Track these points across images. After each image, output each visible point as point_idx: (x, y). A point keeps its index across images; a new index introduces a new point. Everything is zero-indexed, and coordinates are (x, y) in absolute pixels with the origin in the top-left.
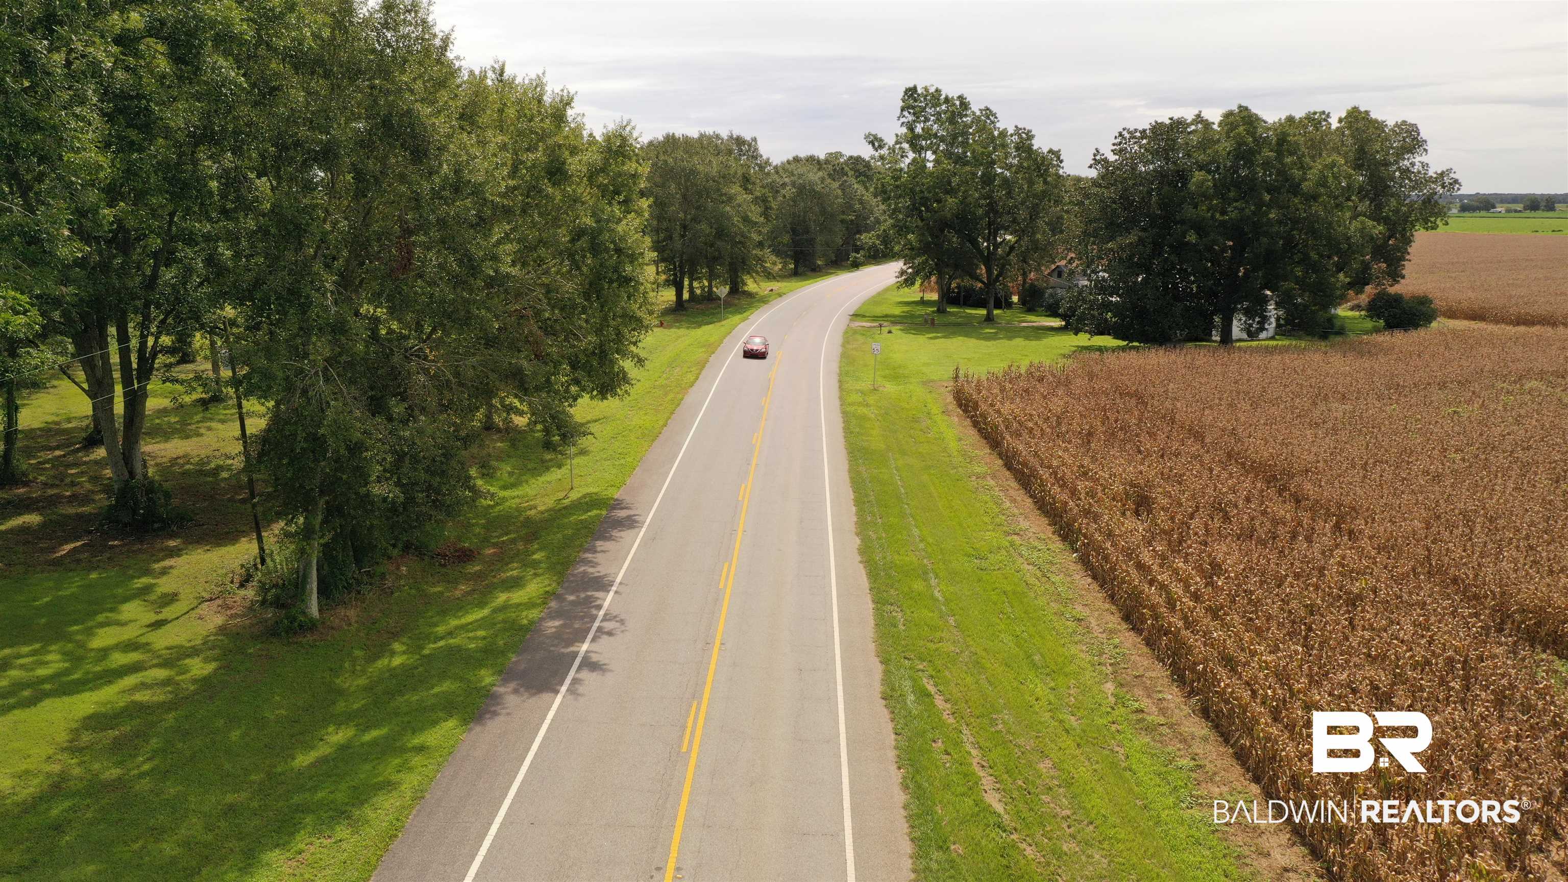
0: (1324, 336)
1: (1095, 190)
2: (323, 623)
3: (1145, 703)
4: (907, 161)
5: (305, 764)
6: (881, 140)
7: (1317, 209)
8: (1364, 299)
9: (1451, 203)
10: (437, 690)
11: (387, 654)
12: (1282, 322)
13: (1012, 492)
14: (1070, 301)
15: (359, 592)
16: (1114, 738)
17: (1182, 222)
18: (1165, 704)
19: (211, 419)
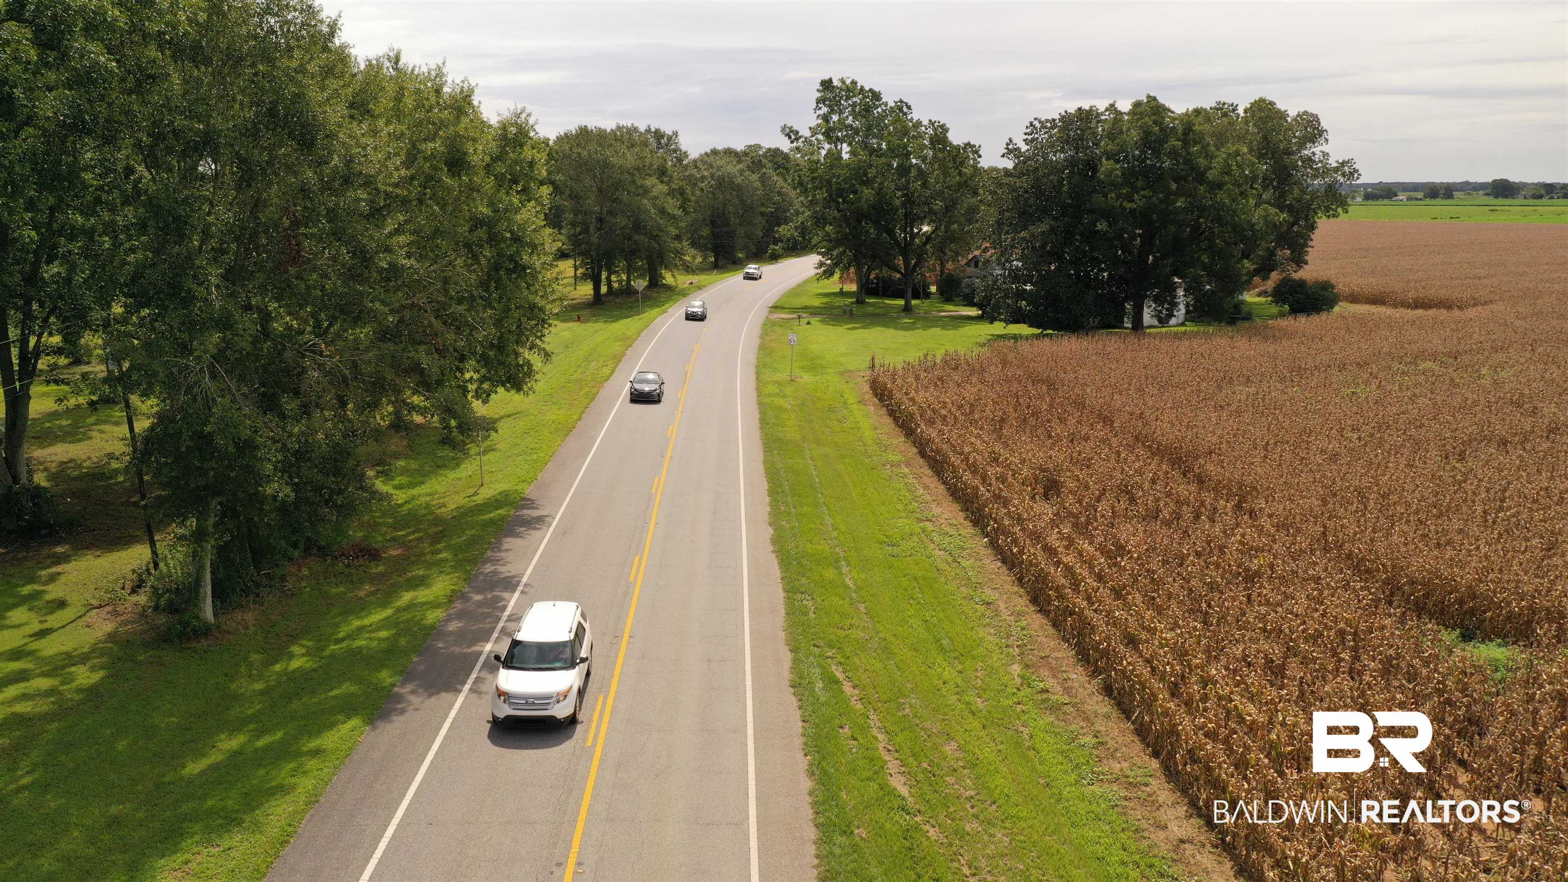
0: (1232, 322)
1: (1006, 180)
2: (218, 627)
3: (1050, 683)
4: (823, 152)
5: (197, 771)
6: (797, 132)
7: (1222, 196)
8: (1270, 285)
9: (1355, 192)
10: (335, 692)
11: (286, 657)
12: (1191, 308)
13: (926, 480)
14: (985, 290)
15: (258, 596)
16: (1019, 718)
17: (1091, 211)
18: (1070, 683)
19: (106, 422)
